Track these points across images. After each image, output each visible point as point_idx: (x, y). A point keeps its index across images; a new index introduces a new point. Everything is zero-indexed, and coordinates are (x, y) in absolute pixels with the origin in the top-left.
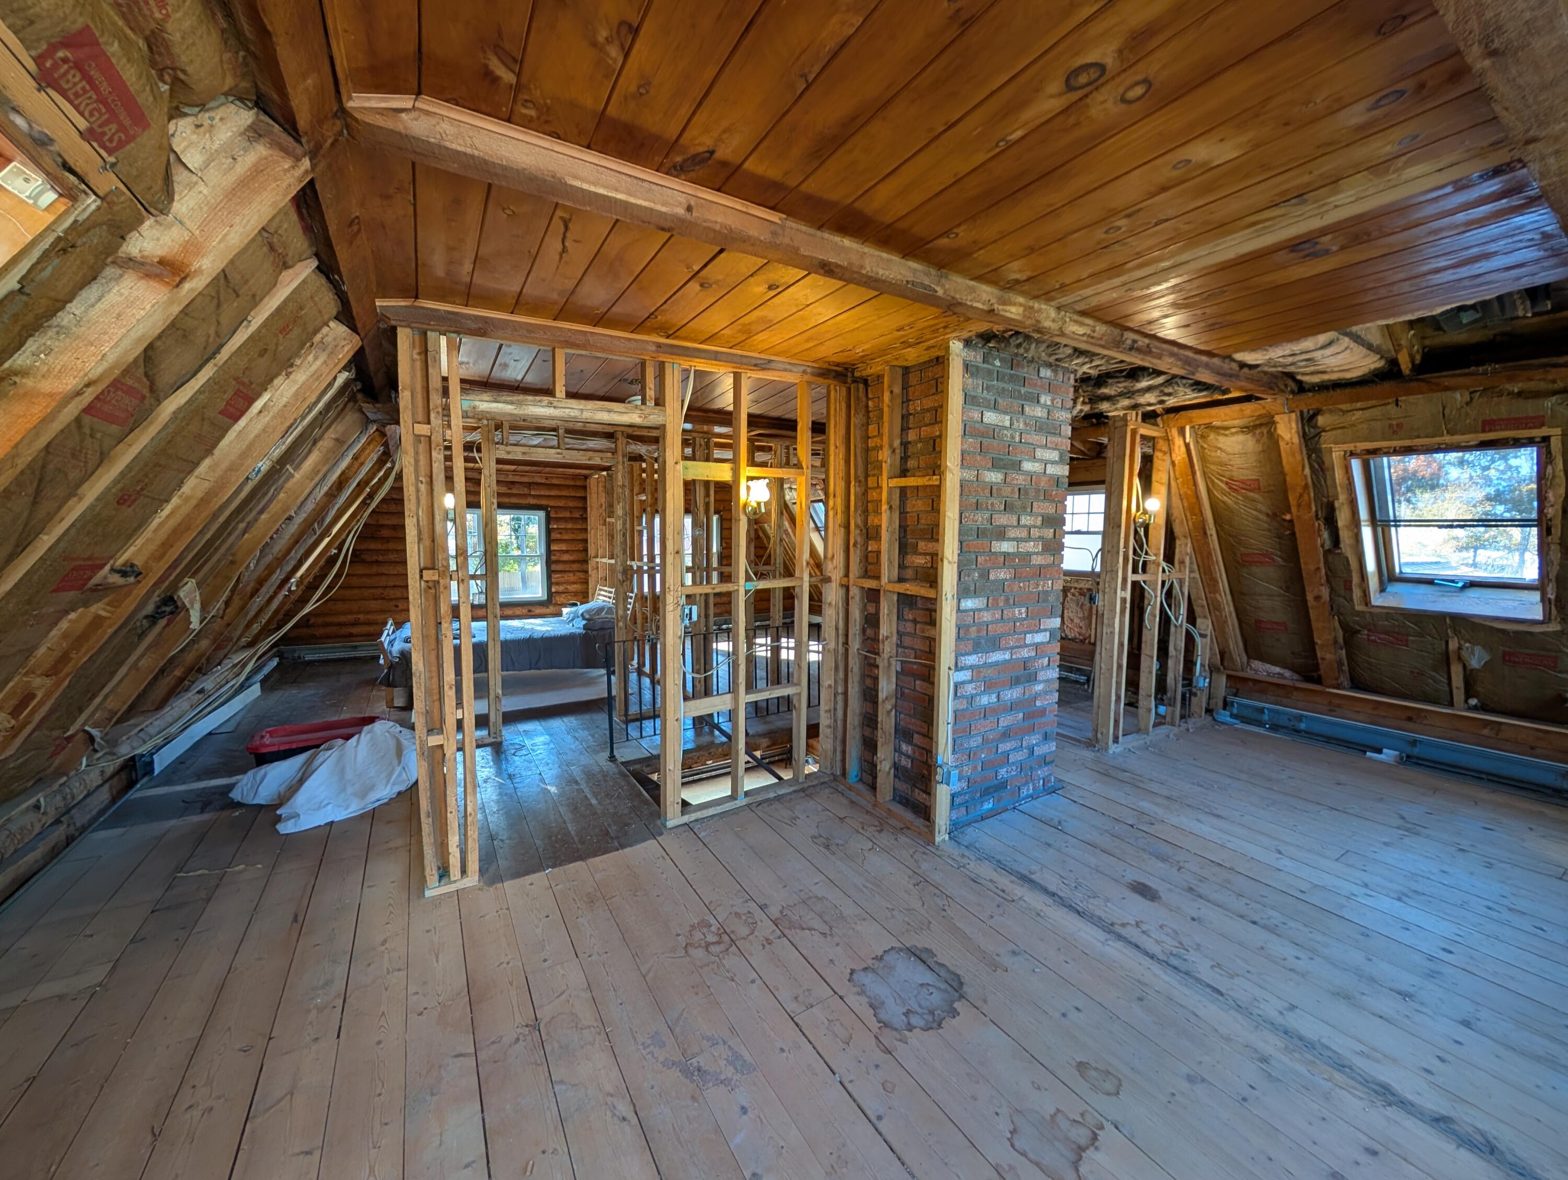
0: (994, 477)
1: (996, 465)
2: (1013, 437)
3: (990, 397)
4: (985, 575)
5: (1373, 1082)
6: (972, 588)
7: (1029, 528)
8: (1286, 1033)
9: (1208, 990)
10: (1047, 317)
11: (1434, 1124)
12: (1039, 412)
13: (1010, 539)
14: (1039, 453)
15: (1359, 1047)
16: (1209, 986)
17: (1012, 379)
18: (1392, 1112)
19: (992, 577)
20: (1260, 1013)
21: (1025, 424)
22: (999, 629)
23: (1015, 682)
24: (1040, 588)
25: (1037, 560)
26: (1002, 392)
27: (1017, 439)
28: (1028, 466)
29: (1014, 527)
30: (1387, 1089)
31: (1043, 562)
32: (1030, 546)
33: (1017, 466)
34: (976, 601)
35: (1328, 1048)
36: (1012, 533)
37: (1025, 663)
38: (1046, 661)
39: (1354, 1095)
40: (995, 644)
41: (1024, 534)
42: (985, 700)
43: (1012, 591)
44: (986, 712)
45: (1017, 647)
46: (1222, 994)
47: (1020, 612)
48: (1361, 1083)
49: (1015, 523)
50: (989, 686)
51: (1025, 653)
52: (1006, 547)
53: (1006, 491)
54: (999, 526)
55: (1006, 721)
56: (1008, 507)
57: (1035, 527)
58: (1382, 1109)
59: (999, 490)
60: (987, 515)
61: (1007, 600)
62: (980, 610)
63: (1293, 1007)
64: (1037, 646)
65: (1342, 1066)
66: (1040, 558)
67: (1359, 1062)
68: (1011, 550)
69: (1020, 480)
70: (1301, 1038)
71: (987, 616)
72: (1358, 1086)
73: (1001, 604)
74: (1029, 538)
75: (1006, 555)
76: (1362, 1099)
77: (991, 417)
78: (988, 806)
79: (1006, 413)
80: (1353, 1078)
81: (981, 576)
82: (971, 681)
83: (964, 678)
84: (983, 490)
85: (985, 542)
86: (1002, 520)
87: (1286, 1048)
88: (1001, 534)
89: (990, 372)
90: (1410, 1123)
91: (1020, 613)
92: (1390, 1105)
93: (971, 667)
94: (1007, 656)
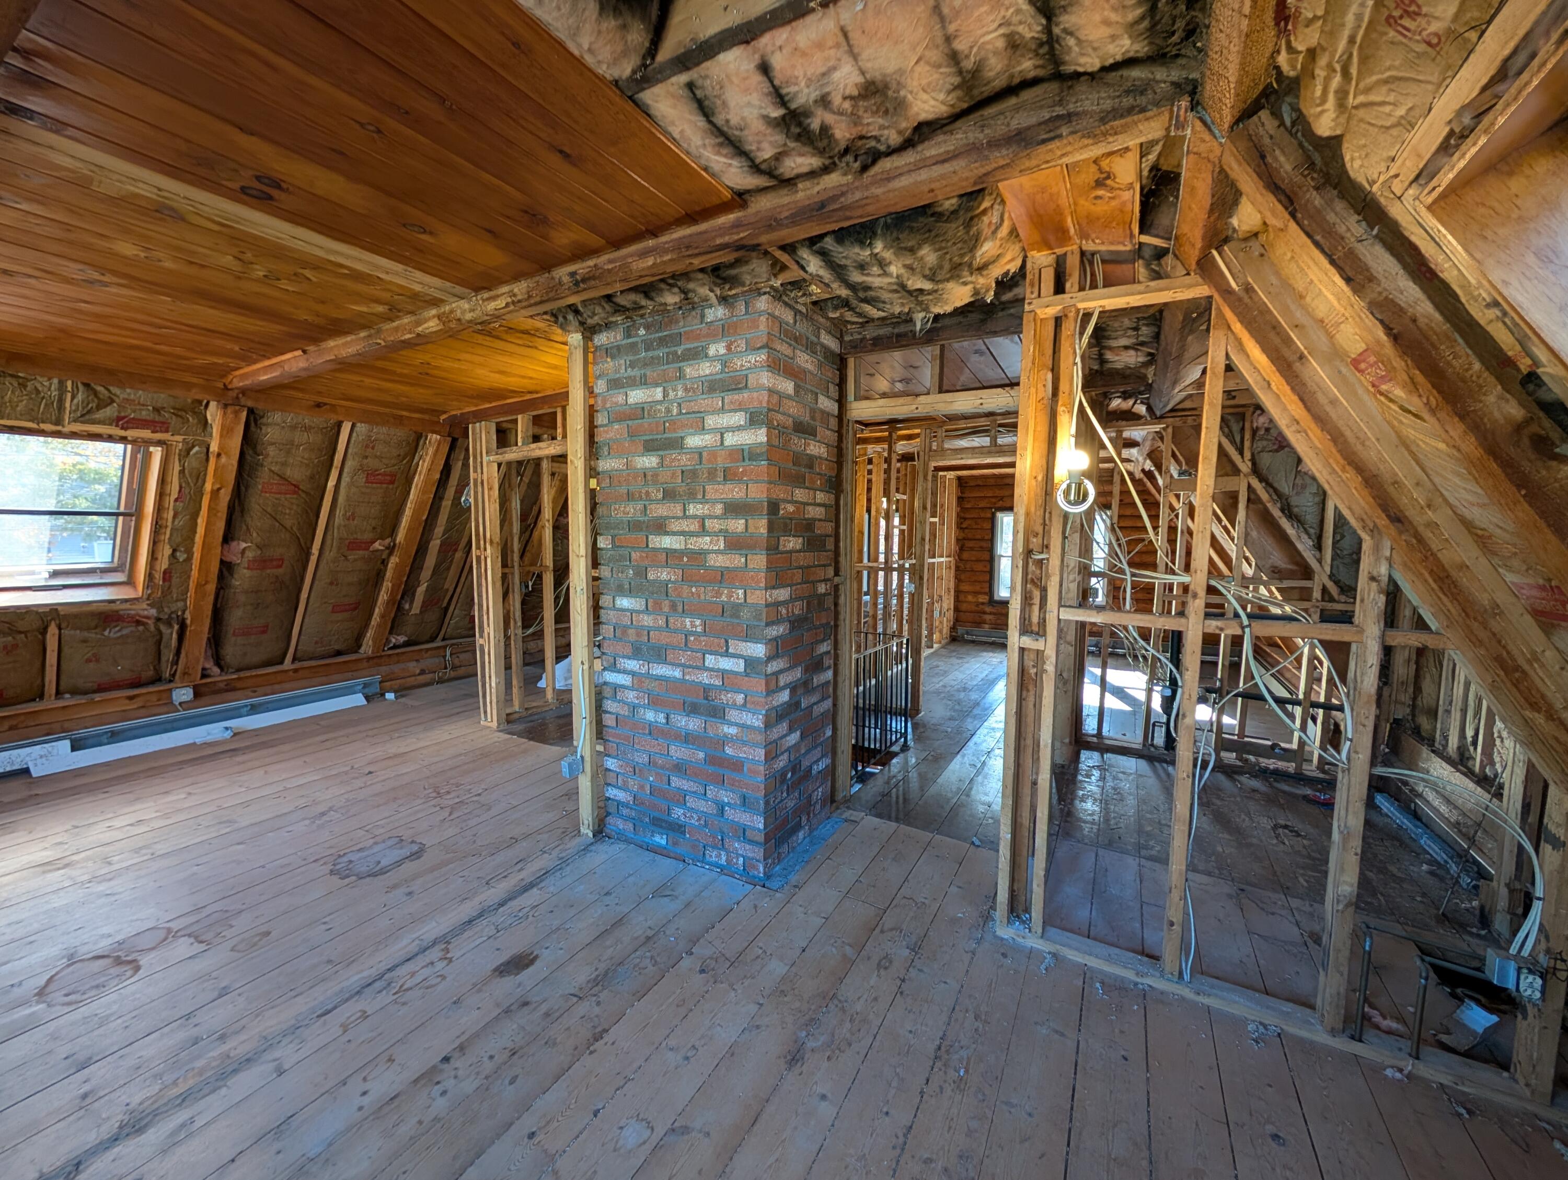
0: (649, 461)
1: (650, 447)
2: (668, 411)
3: (636, 372)
4: (641, 573)
5: (151, 1121)
6: (627, 586)
7: (702, 520)
8: (248, 1060)
9: (329, 1007)
10: (464, 312)
11: (75, 1162)
12: (706, 369)
13: (674, 534)
14: (710, 421)
15: (199, 1123)
16: (335, 1008)
17: (662, 342)
18: (112, 1126)
19: (651, 576)
20: (283, 1044)
21: (686, 390)
22: (666, 639)
23: (693, 710)
24: (724, 598)
25: (717, 561)
26: (652, 362)
27: (675, 411)
28: (694, 441)
29: (678, 518)
30: (137, 1131)
31: (728, 564)
32: (704, 542)
33: (677, 444)
34: (633, 600)
35: (214, 1091)
36: (675, 526)
37: (706, 690)
38: (740, 698)
39: (148, 1098)
40: (659, 654)
41: (694, 526)
42: (650, 716)
43: (679, 596)
44: (652, 730)
45: (690, 667)
46: (319, 1016)
47: (693, 624)
48: (157, 1109)
49: (680, 514)
50: (655, 702)
51: (704, 678)
52: (667, 542)
53: (665, 476)
54: (658, 518)
55: (678, 752)
56: (669, 495)
57: (710, 517)
58: (120, 1117)
59: (655, 475)
60: (640, 506)
61: (673, 607)
62: (638, 612)
63: (280, 1072)
64: (724, 674)
65: (184, 1099)
66: (720, 557)
67: (182, 1116)
68: (676, 546)
69: (684, 460)
70: (235, 1071)
71: (647, 620)
72: (155, 1106)
73: (666, 609)
74: (703, 531)
75: (669, 553)
76: (140, 1104)
77: (637, 396)
78: (661, 840)
79: (657, 385)
80: (165, 1104)
81: (637, 574)
82: (632, 689)
83: (623, 682)
84: (635, 478)
85: (641, 536)
86: (660, 510)
87: (228, 1056)
88: (660, 527)
89: (633, 346)
90: (92, 1138)
91: (693, 626)
92: (120, 1127)
93: (633, 674)
94: (677, 673)
